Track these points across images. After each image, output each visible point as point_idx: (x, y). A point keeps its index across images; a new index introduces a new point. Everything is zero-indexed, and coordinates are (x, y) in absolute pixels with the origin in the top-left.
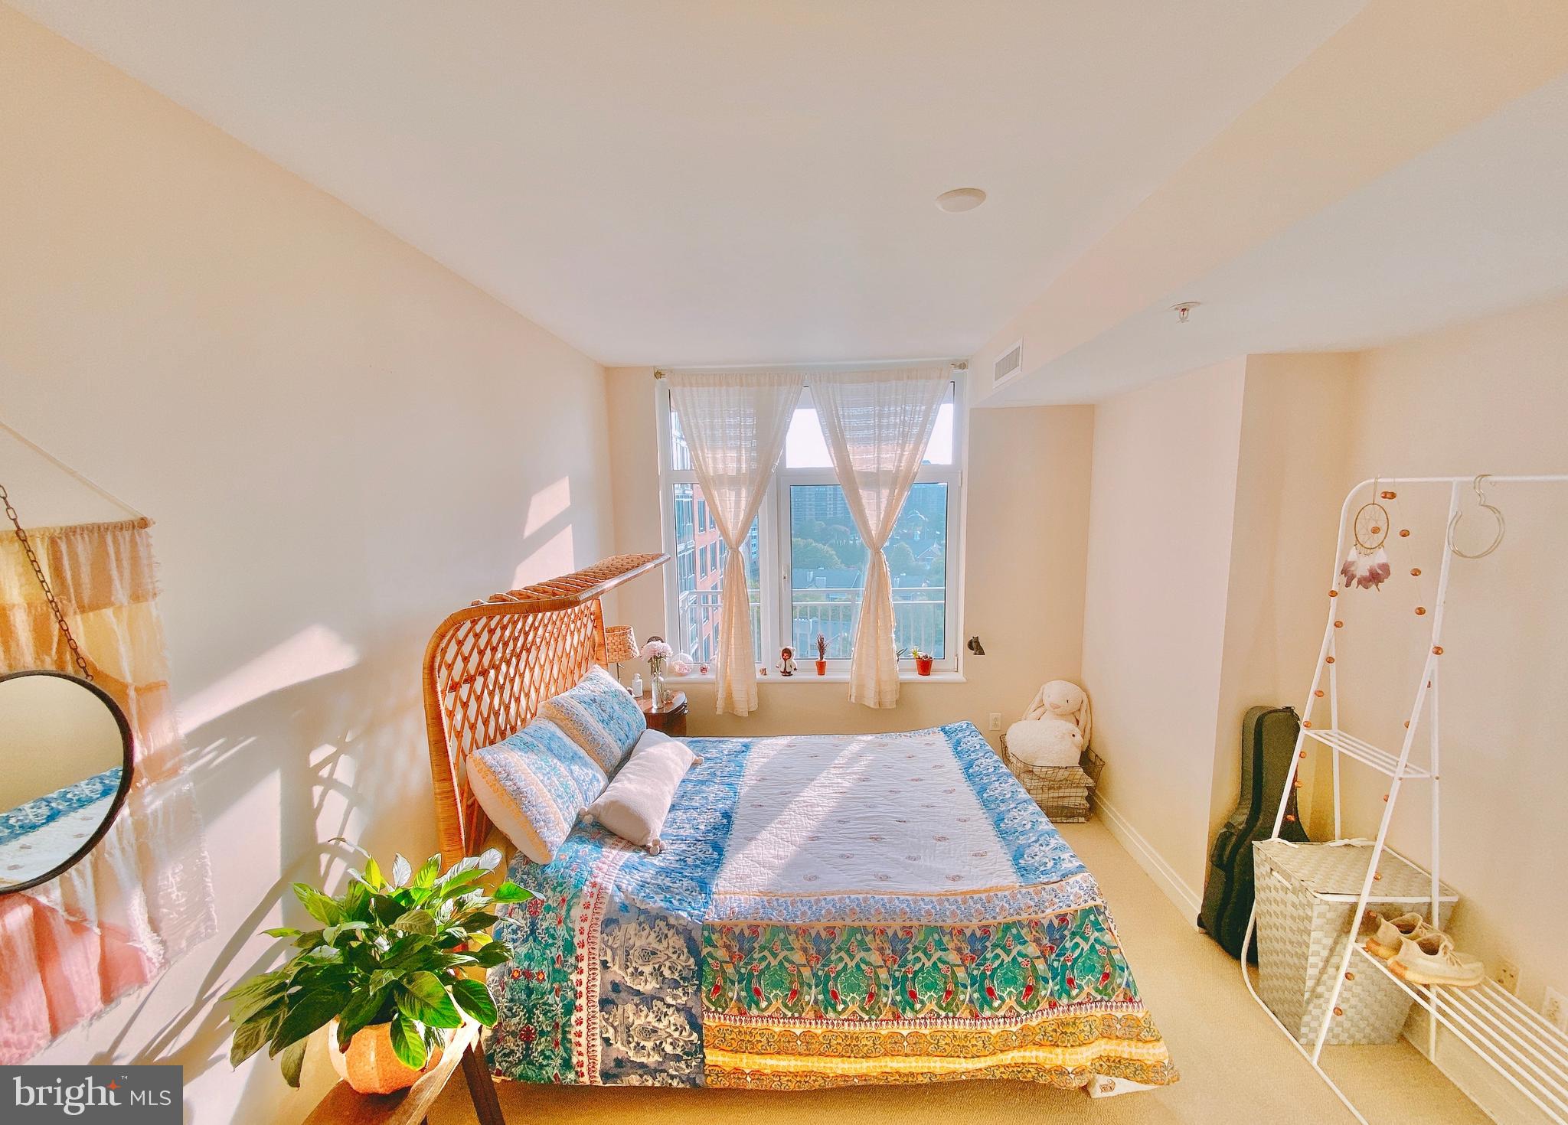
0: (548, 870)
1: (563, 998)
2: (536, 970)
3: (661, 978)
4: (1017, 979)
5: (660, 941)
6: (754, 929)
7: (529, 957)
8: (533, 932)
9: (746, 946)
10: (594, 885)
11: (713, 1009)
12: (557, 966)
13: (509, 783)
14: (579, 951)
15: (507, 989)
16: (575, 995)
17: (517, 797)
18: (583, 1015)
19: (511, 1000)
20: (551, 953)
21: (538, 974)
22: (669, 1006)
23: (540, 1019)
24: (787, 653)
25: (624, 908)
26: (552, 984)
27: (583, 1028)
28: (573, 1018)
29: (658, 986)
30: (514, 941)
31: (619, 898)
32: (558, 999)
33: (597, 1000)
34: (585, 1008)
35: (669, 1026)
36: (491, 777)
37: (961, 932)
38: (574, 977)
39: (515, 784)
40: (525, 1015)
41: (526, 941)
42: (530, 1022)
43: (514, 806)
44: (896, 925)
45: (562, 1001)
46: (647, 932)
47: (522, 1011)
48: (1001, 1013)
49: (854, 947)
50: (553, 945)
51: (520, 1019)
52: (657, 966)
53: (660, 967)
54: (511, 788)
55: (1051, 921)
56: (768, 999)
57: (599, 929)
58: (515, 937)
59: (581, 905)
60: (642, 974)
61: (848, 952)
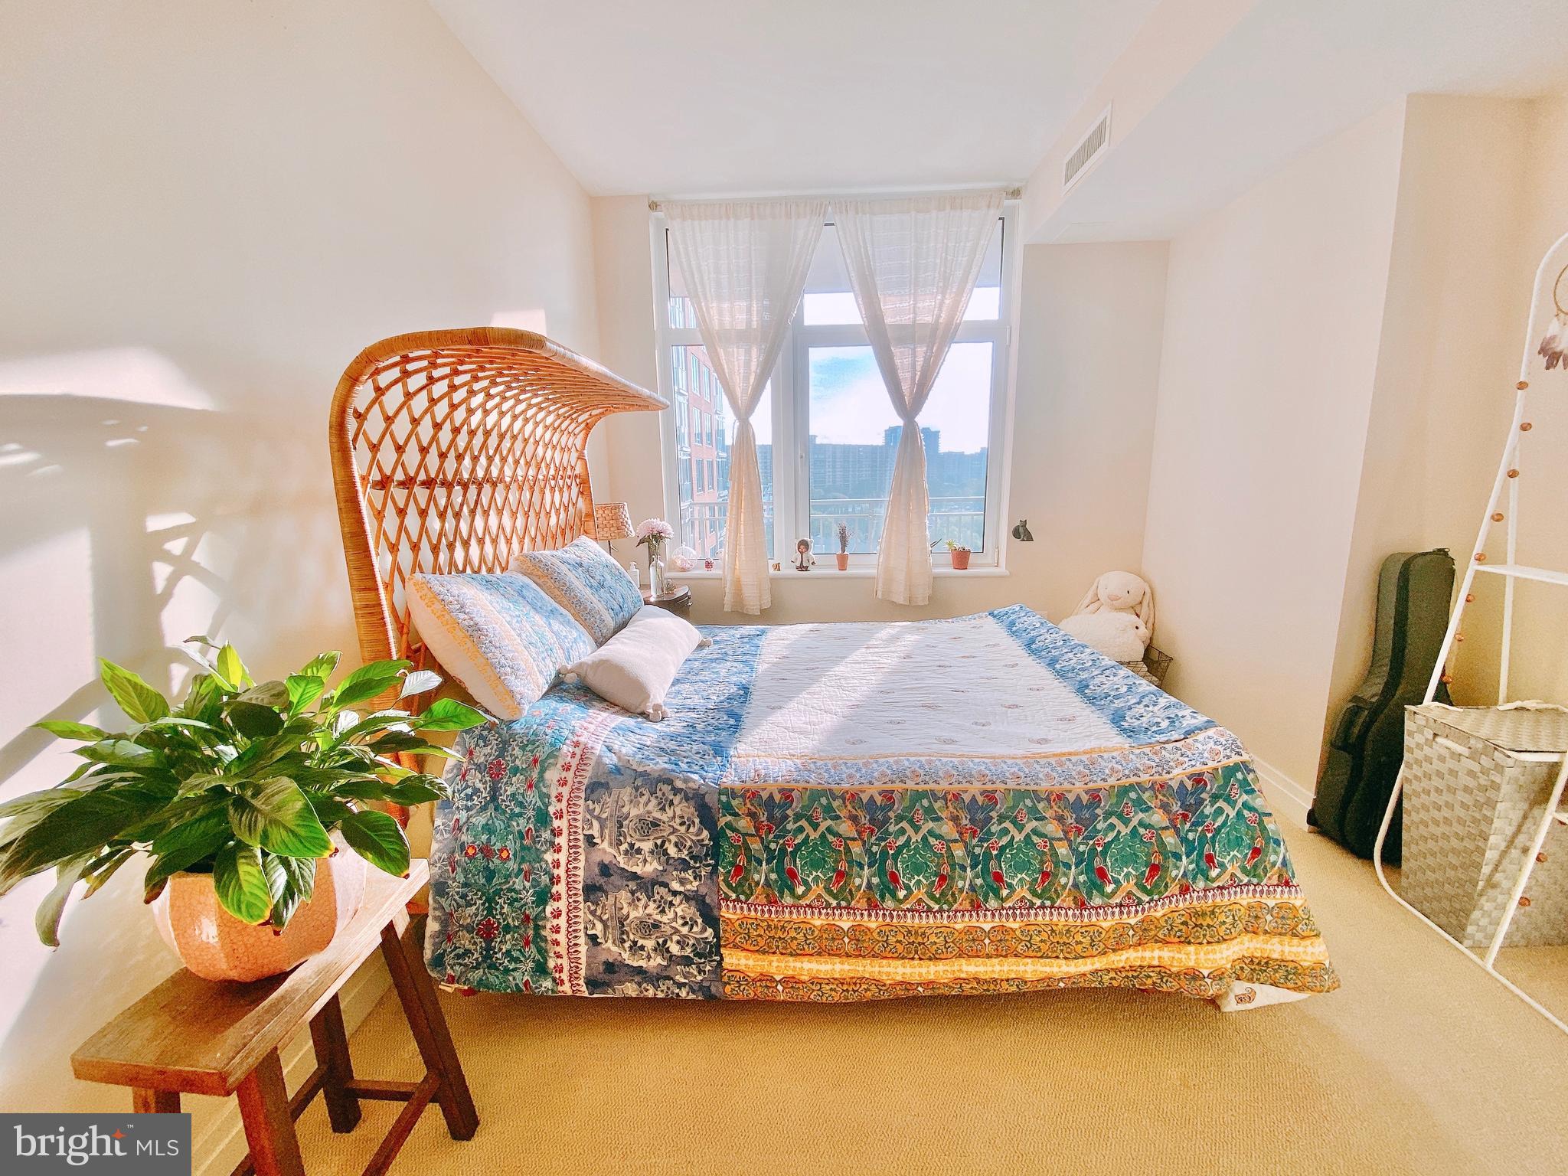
0: (516, 727)
1: (536, 883)
2: (498, 846)
3: (663, 859)
4: (1137, 856)
5: (663, 809)
6: (787, 794)
7: (488, 829)
8: (494, 798)
9: (778, 813)
10: (577, 744)
11: (734, 896)
12: (526, 842)
13: (462, 616)
14: (556, 823)
15: (459, 870)
16: (551, 880)
17: (474, 633)
18: (562, 905)
19: (465, 885)
20: (518, 825)
21: (501, 851)
22: (675, 893)
23: (505, 910)
24: (804, 545)
25: (618, 770)
26: (519, 866)
27: (562, 921)
28: (549, 909)
29: (661, 868)
30: (468, 809)
31: (610, 760)
32: (528, 884)
33: (580, 886)
34: (564, 896)
35: (675, 919)
36: (438, 606)
37: (1060, 797)
38: (549, 857)
39: (471, 619)
40: (483, 904)
41: (484, 809)
42: (490, 913)
43: (469, 644)
44: (975, 789)
45: (533, 886)
46: (645, 798)
47: (480, 899)
48: (1117, 900)
49: (919, 815)
50: (520, 815)
51: (477, 909)
52: (659, 842)
53: (663, 843)
54: (466, 623)
55: (1182, 783)
56: (806, 883)
57: (583, 795)
58: (469, 804)
59: (559, 766)
60: (639, 851)
61: (911, 822)
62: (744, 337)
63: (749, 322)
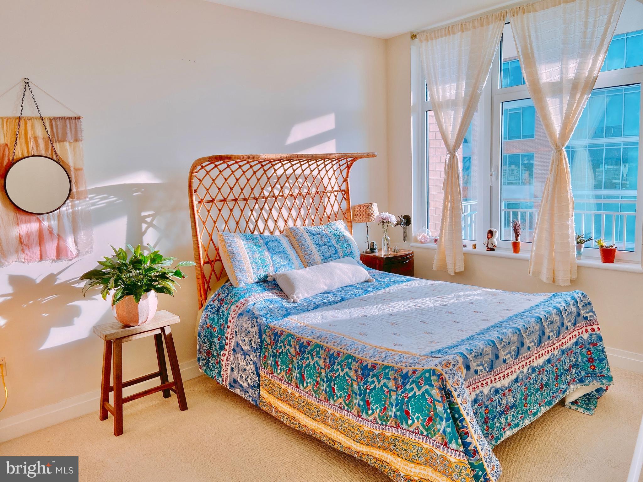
0: (234, 289)
1: (221, 343)
2: (214, 326)
3: (251, 346)
5: (252, 327)
6: (282, 332)
7: (213, 320)
8: (218, 310)
9: (276, 338)
10: (246, 300)
12: (222, 328)
13: (229, 248)
14: (229, 324)
15: (204, 330)
16: (225, 343)
17: (231, 254)
18: (226, 353)
19: (205, 336)
20: (221, 321)
21: (214, 328)
22: (251, 360)
23: (213, 349)
24: (491, 233)
25: (249, 311)
26: (218, 334)
27: (225, 358)
28: (222, 352)
29: (249, 349)
30: (211, 312)
31: (251, 307)
32: (218, 342)
33: (232, 348)
34: (228, 350)
35: (250, 370)
36: (223, 244)
37: (362, 362)
38: (226, 335)
39: (232, 249)
40: (209, 344)
41: (214, 313)
42: (210, 348)
43: (228, 258)
44: (336, 349)
45: (220, 343)
46: (249, 322)
47: (208, 342)
49: (315, 354)
50: (222, 318)
51: (207, 345)
52: (250, 339)
53: (251, 340)
54: (230, 250)
56: (281, 369)
57: (237, 316)
58: (211, 310)
59: (236, 305)
60: (244, 340)
61: (312, 356)
62: (453, 104)
63: (457, 94)
